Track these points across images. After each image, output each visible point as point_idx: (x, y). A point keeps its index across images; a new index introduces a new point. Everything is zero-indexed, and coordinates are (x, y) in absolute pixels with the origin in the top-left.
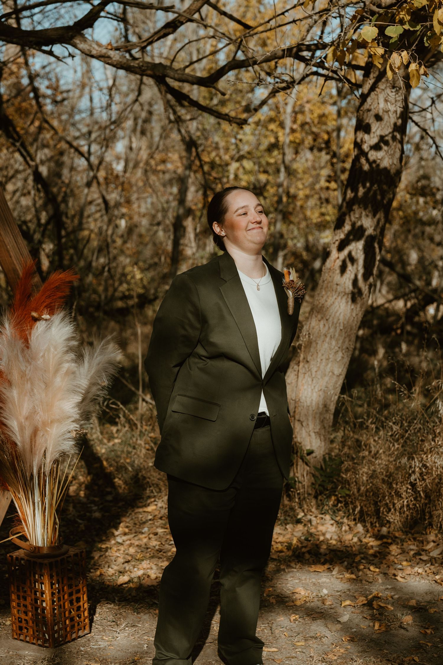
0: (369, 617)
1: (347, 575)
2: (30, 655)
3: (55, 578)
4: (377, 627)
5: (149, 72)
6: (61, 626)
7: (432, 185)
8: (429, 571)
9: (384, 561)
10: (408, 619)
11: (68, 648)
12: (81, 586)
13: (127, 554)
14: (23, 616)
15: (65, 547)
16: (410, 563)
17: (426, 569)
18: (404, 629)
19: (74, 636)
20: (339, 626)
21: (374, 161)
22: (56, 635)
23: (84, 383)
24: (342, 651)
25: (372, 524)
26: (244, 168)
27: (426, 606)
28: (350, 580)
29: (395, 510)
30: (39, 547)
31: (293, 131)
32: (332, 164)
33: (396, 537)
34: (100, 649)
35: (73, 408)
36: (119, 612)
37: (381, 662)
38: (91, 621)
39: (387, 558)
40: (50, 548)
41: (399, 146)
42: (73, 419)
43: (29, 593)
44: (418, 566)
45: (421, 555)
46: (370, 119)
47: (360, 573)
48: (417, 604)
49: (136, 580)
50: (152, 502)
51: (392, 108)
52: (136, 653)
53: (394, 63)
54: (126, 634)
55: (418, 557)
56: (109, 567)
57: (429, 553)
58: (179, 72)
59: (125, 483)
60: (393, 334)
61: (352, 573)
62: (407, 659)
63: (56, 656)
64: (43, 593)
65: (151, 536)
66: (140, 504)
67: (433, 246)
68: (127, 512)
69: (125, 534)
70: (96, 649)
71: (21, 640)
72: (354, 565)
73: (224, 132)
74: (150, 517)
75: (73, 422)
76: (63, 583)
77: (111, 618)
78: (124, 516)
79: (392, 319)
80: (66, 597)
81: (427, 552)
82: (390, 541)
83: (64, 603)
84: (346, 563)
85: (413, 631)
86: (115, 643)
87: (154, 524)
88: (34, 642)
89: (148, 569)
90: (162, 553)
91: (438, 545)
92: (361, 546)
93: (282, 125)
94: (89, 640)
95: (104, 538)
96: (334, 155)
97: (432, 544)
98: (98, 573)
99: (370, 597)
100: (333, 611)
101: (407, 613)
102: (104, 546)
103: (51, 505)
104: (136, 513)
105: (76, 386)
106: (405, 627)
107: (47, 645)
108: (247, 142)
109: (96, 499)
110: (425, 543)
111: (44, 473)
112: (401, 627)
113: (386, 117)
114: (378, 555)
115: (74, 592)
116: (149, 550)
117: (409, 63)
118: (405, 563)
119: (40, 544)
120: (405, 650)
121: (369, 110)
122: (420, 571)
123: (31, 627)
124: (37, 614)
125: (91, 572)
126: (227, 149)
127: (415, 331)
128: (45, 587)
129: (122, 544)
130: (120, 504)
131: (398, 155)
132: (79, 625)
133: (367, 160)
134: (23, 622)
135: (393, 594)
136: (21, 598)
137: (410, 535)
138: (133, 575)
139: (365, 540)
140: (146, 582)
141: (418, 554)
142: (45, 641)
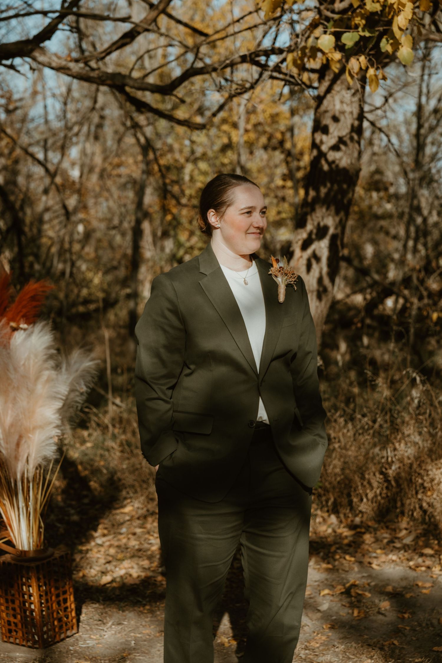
0: (347, 605)
1: (324, 565)
2: (21, 657)
3: (42, 580)
4: (356, 613)
5: (109, 82)
6: (49, 627)
7: (385, 179)
8: (402, 558)
9: (359, 550)
10: (385, 605)
11: (57, 648)
12: (67, 587)
13: (108, 555)
14: (12, 619)
15: (50, 550)
16: (384, 551)
17: (401, 556)
18: (382, 614)
19: (63, 636)
20: (319, 615)
21: (333, 162)
22: (45, 636)
23: (63, 389)
24: (324, 638)
25: (345, 514)
26: (199, 169)
27: (402, 591)
28: (328, 570)
29: (368, 500)
30: (25, 552)
31: (246, 131)
32: (287, 163)
33: (369, 527)
34: (88, 647)
35: (55, 413)
36: (104, 611)
37: (362, 647)
38: (78, 621)
39: (362, 547)
40: (36, 551)
41: (357, 146)
42: (54, 425)
43: (17, 596)
44: (393, 553)
45: (394, 542)
46: (327, 121)
47: (337, 563)
48: (393, 590)
49: (118, 580)
50: (128, 503)
51: (348, 109)
52: (124, 650)
53: (353, 69)
54: (113, 632)
55: (392, 545)
56: (91, 568)
57: (402, 540)
58: (139, 81)
59: (101, 485)
60: (354, 327)
61: (328, 563)
62: (387, 643)
63: (47, 656)
64: (30, 595)
65: (130, 536)
66: (117, 506)
67: (388, 239)
68: (104, 514)
69: (104, 535)
70: (85, 647)
71: (11, 643)
72: (330, 555)
73: (177, 135)
74: (127, 518)
75: (55, 427)
76: (50, 585)
77: (97, 617)
78: (102, 518)
79: (352, 313)
80: (54, 598)
81: (400, 539)
82: (363, 530)
83: (52, 605)
84: (322, 554)
85: (391, 616)
86: (103, 641)
87: (131, 524)
88: (24, 643)
89: (130, 568)
90: (141, 552)
91: (410, 532)
92: (336, 536)
93: (235, 126)
94: (77, 640)
95: (84, 540)
96: (289, 154)
97: (404, 532)
98: (81, 574)
99: (348, 585)
100: (312, 600)
101: (384, 599)
102: (84, 548)
103: (35, 510)
104: (114, 515)
105: (56, 393)
106: (383, 612)
107: (37, 646)
108: (201, 144)
109: (74, 503)
110: (398, 531)
111: (28, 479)
112: (379, 613)
113: (342, 118)
114: (353, 544)
115: (61, 593)
116: (129, 550)
117: (367, 68)
118: (379, 551)
119: (26, 548)
120: (384, 634)
121: (326, 112)
122: (394, 558)
123: (20, 629)
124: (26, 616)
125: (74, 574)
126: (181, 151)
127: (375, 324)
128: (33, 589)
129: (101, 545)
130: (97, 507)
131: (356, 154)
132: (66, 624)
133: (326, 160)
134: (12, 624)
135: (369, 581)
136: (10, 602)
137: (382, 524)
138: (115, 575)
139: (339, 531)
140: (129, 581)
141: (391, 541)
142: (35, 642)
